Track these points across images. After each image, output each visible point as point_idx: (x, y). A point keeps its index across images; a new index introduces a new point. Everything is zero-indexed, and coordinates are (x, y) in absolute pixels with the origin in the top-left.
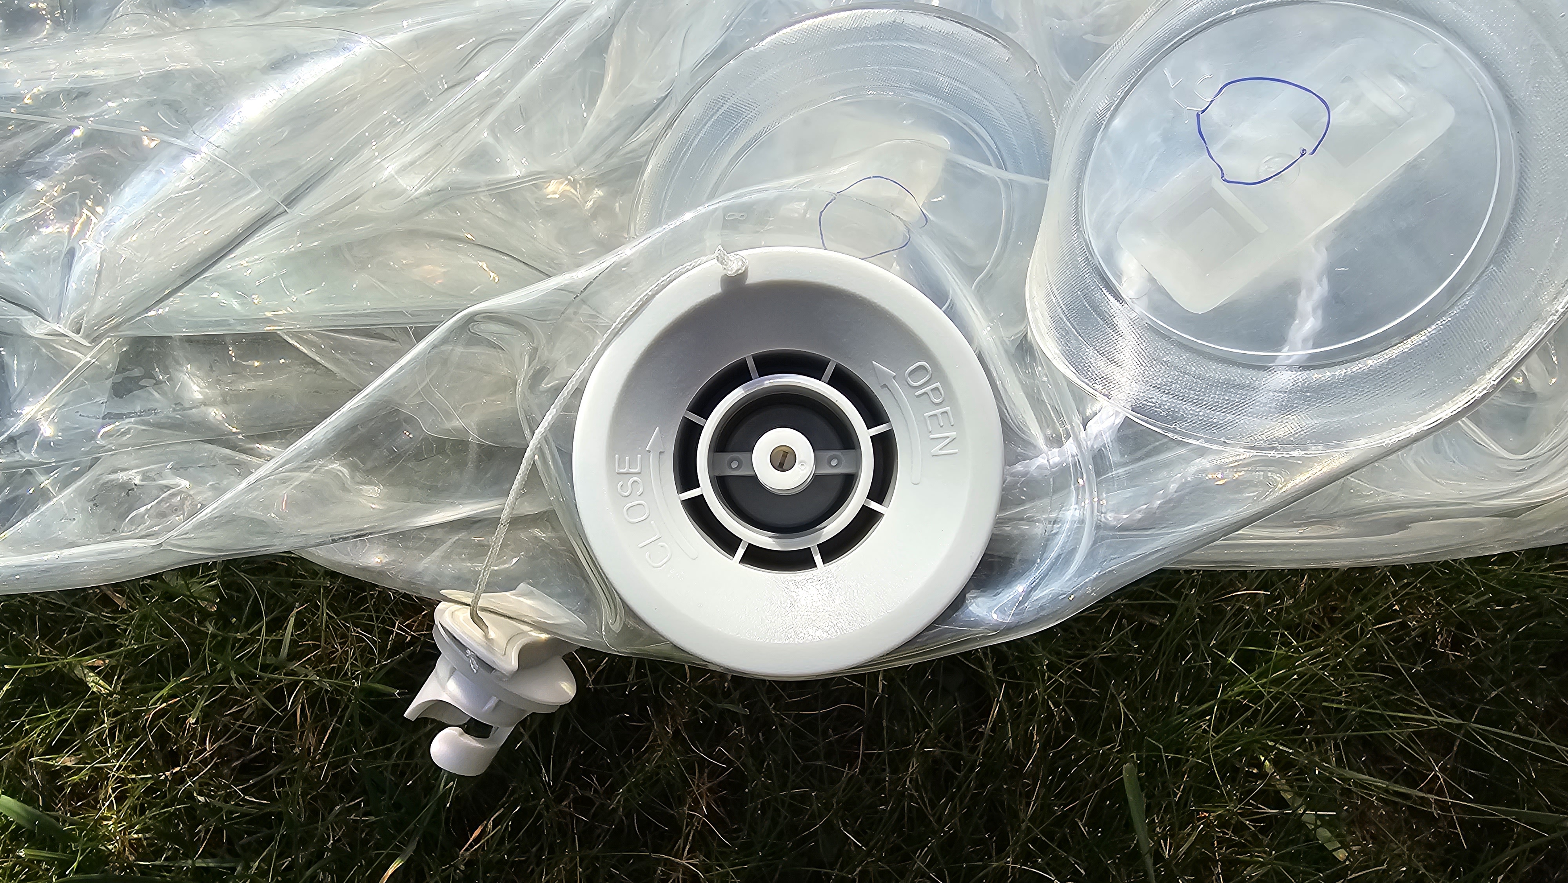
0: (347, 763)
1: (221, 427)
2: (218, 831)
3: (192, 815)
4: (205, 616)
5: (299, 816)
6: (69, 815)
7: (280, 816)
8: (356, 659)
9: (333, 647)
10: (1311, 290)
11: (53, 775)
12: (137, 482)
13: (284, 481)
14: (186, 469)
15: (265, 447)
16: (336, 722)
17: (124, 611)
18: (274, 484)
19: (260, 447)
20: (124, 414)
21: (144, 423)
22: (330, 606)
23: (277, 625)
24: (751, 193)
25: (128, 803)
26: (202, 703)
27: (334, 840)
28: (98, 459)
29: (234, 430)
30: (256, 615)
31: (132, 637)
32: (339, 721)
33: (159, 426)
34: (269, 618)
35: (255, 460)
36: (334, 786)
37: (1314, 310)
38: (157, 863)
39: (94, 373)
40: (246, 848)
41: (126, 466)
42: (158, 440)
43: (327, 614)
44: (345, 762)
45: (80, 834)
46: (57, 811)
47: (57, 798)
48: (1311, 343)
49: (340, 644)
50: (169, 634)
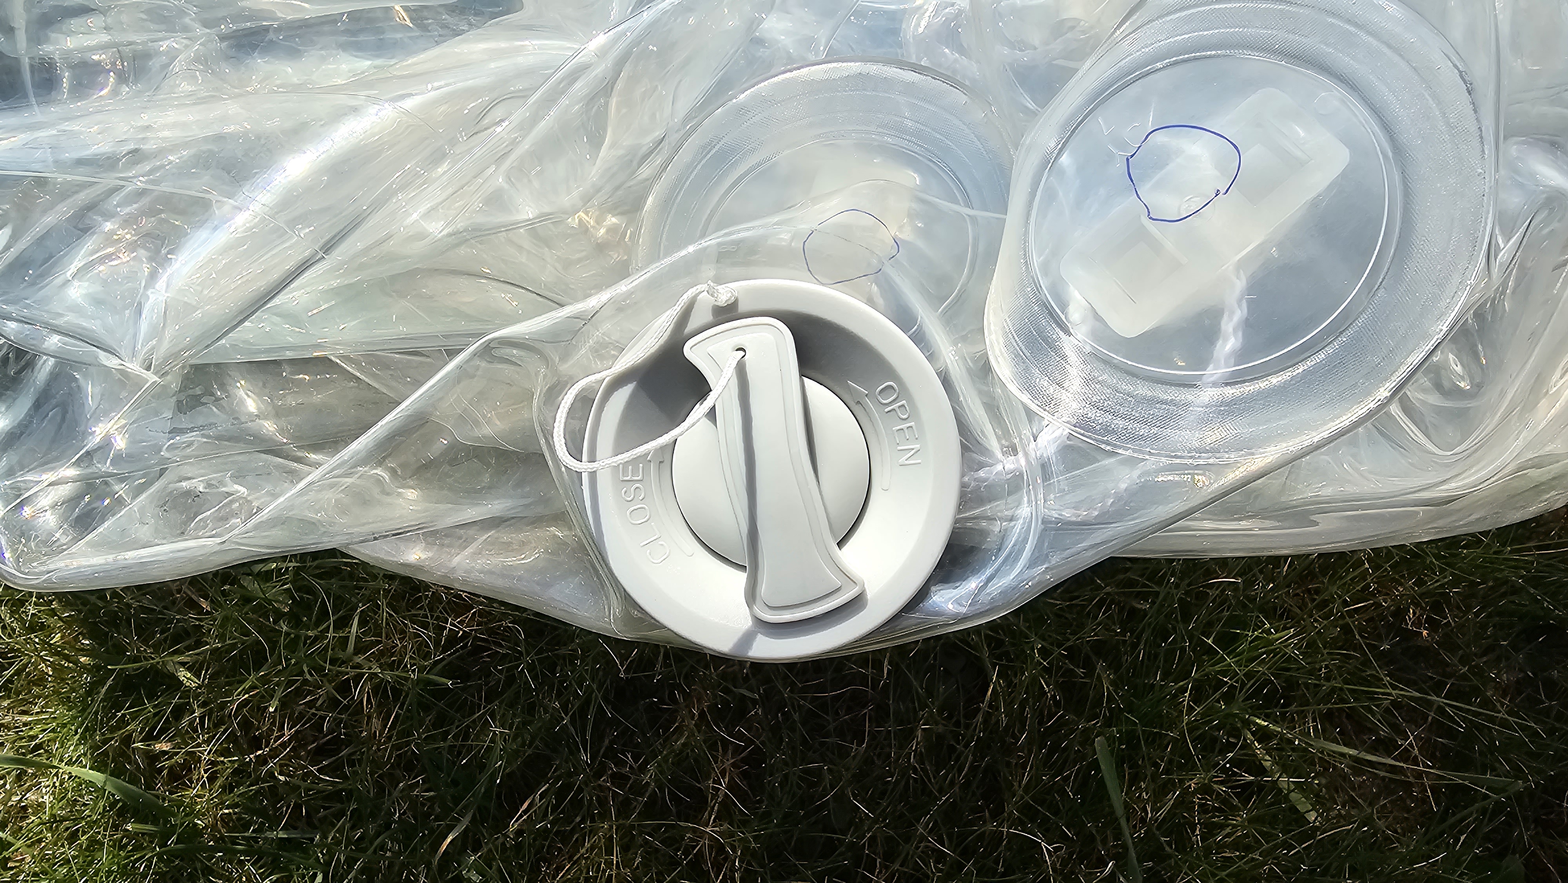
0: (410, 745)
1: (274, 437)
2: (298, 807)
3: (275, 792)
4: (279, 616)
5: (368, 792)
6: (167, 793)
7: (350, 793)
8: (414, 653)
9: (393, 642)
10: (1232, 313)
11: (153, 758)
12: (201, 490)
13: (332, 486)
14: (244, 477)
15: (313, 456)
16: (399, 708)
17: (208, 613)
18: (322, 489)
19: (309, 456)
20: (188, 429)
21: (203, 436)
22: (389, 605)
23: (343, 623)
24: (739, 231)
25: (219, 783)
26: (279, 693)
27: (399, 813)
28: (167, 469)
29: (285, 441)
30: (324, 615)
31: (216, 636)
32: (401, 708)
33: (219, 438)
34: (335, 618)
35: (306, 468)
36: (399, 765)
37: (1235, 330)
38: (246, 834)
39: (159, 393)
40: (323, 820)
41: (189, 475)
42: (217, 452)
43: (387, 612)
44: (408, 744)
45: (178, 811)
46: (157, 790)
47: (157, 779)
48: (1232, 361)
49: (399, 639)
50: (248, 633)
